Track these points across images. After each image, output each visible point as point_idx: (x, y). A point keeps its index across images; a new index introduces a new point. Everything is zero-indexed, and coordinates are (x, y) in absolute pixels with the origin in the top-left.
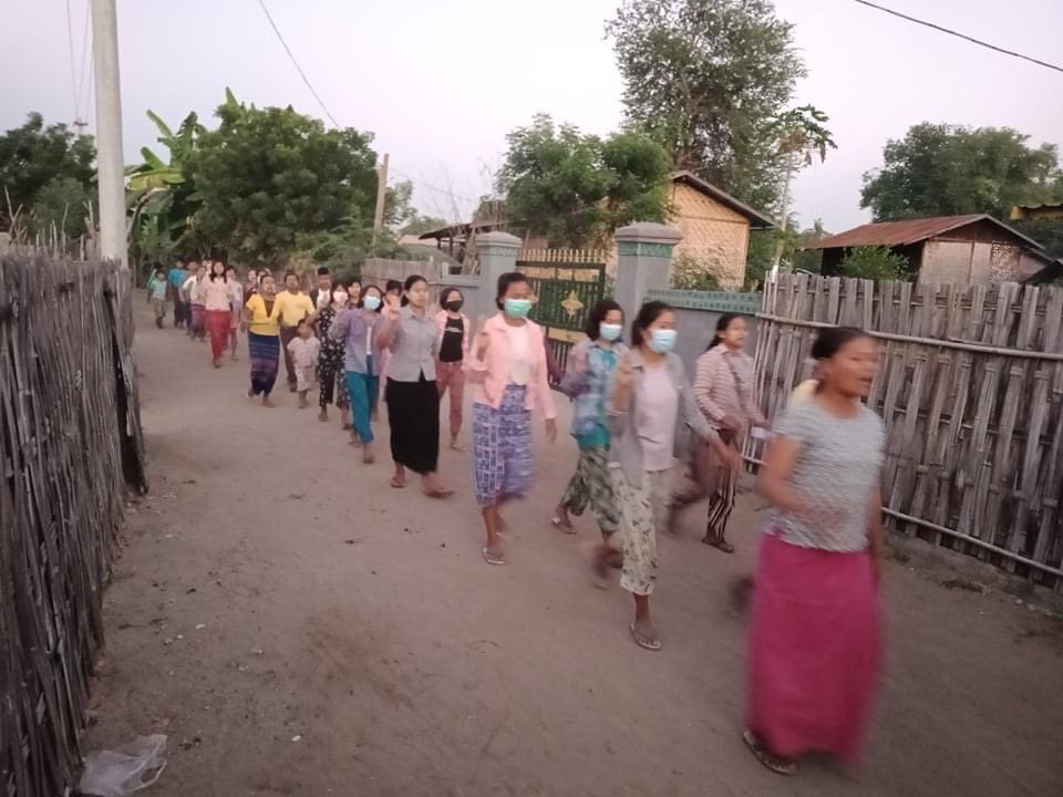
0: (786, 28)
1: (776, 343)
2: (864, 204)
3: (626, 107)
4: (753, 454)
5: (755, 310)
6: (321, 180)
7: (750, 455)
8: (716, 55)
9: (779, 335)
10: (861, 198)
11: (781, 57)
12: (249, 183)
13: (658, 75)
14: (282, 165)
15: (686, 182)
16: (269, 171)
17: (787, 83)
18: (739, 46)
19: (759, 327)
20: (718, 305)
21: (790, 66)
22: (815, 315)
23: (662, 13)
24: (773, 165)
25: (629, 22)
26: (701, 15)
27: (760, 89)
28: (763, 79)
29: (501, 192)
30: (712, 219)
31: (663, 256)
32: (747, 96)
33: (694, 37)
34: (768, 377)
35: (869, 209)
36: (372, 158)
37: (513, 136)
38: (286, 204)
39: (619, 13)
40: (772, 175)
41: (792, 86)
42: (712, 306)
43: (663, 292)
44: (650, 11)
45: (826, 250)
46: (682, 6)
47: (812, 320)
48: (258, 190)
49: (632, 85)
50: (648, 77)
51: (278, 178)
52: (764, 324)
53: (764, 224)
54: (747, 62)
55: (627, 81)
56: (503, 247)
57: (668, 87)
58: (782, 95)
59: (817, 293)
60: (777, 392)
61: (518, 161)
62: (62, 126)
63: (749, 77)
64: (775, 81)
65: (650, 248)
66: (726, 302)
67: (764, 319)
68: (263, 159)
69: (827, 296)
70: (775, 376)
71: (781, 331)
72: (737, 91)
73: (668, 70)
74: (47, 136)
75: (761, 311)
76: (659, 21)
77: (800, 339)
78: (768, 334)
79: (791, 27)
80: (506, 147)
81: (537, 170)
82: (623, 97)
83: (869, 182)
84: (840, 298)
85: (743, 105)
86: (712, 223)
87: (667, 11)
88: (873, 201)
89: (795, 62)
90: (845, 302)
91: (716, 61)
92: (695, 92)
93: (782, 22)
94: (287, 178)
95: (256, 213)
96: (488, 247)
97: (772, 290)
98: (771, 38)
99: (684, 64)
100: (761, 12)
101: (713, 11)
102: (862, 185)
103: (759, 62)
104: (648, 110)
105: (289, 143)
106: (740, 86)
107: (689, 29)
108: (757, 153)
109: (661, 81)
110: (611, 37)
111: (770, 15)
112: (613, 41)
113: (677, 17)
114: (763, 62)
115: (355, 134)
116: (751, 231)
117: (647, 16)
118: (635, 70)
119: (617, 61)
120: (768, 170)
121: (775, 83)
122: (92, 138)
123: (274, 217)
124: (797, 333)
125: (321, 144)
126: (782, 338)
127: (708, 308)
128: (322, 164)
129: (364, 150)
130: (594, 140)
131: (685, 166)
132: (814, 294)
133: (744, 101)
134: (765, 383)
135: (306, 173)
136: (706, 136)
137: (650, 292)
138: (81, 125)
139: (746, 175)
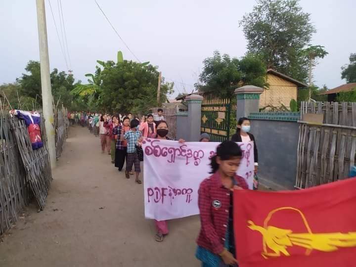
0: (307, 16)
1: (308, 135)
2: (343, 78)
3: (248, 50)
4: (301, 186)
5: (297, 119)
6: (140, 83)
7: (299, 187)
8: (281, 27)
9: (310, 130)
10: (341, 75)
11: (306, 26)
12: (118, 86)
13: (259, 37)
14: (128, 78)
15: (271, 73)
16: (124, 81)
17: (309, 35)
18: (289, 24)
19: (300, 127)
20: (280, 118)
21: (310, 29)
22: (327, 121)
23: (260, 16)
24: (306, 65)
25: (248, 20)
26: (274, 14)
27: (298, 38)
28: (300, 35)
29: (201, 81)
30: (282, 86)
31: (256, 99)
32: (293, 41)
33: (272, 23)
34: (306, 150)
35: (345, 80)
36: (158, 74)
37: (206, 61)
38: (130, 92)
39: (244, 17)
40: (305, 69)
41: (311, 36)
42: (277, 118)
43: (256, 114)
44: (255, 15)
45: (329, 95)
46: (267, 12)
47: (325, 123)
48: (121, 87)
49: (250, 42)
50: (256, 38)
51: (126, 83)
52: (302, 126)
53: (303, 86)
54: (293, 29)
55: (248, 41)
56: (196, 100)
57: (263, 41)
58: (307, 39)
59: (327, 110)
60: (311, 157)
61: (208, 70)
62: (64, 72)
63: (294, 34)
64: (305, 35)
65: (250, 96)
66: (284, 116)
67: (302, 124)
68: (122, 77)
69: (332, 111)
70: (309, 150)
71: (310, 129)
72: (290, 40)
73: (263, 35)
74: (59, 76)
75: (300, 120)
76: (259, 18)
77: (320, 132)
78: (304, 130)
79: (309, 15)
80: (203, 66)
81: (215, 73)
82: (247, 47)
83: (344, 69)
84: (339, 112)
85: (292, 45)
86: (282, 87)
87: (261, 15)
88: (346, 76)
89: (311, 28)
90: (342, 114)
91: (281, 30)
92: (273, 42)
93: (305, 13)
94: (129, 83)
95: (120, 95)
96: (190, 100)
97: (305, 110)
98: (302, 20)
99: (269, 32)
100: (297, 11)
101: (279, 12)
102: (341, 71)
103: (297, 29)
104: (256, 50)
105: (130, 72)
106: (291, 38)
107: (270, 20)
108: (299, 61)
109: (260, 39)
110: (241, 26)
111: (301, 11)
112: (242, 28)
113: (265, 16)
114: (299, 28)
115: (152, 67)
116: (298, 89)
117: (254, 18)
118: (250, 36)
119: (244, 34)
120: (304, 67)
121: (304, 36)
122: (72, 75)
123: (126, 96)
124: (318, 130)
125: (140, 70)
126: (311, 131)
127: (276, 119)
128: (141, 78)
129: (156, 72)
130: (236, 61)
131: (270, 67)
132: (325, 111)
133: (292, 43)
134: (304, 153)
135: (135, 80)
136: (278, 56)
137: (251, 114)
138: (71, 71)
139: (295, 69)
